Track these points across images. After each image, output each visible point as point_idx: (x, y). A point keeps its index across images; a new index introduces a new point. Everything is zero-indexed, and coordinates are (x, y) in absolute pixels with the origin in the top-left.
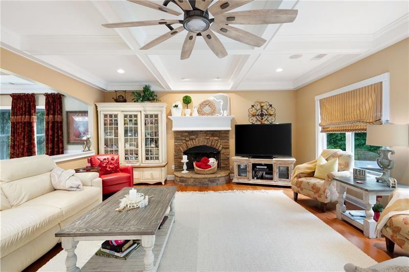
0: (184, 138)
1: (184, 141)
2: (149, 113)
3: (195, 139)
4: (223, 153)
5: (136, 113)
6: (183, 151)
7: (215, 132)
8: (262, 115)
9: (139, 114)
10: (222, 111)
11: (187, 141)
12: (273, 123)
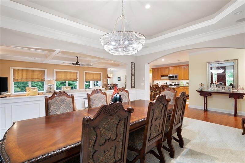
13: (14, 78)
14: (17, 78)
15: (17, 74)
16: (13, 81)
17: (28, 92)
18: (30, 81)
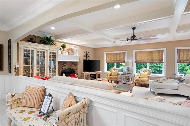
0: (61, 65)
1: (61, 67)
2: (52, 51)
3: (66, 66)
4: (76, 72)
5: (44, 51)
6: (61, 72)
7: (73, 63)
8: (86, 56)
9: (46, 51)
10: (76, 53)
11: (63, 67)
12: (89, 59)
15: (108, 57)
16: (106, 63)
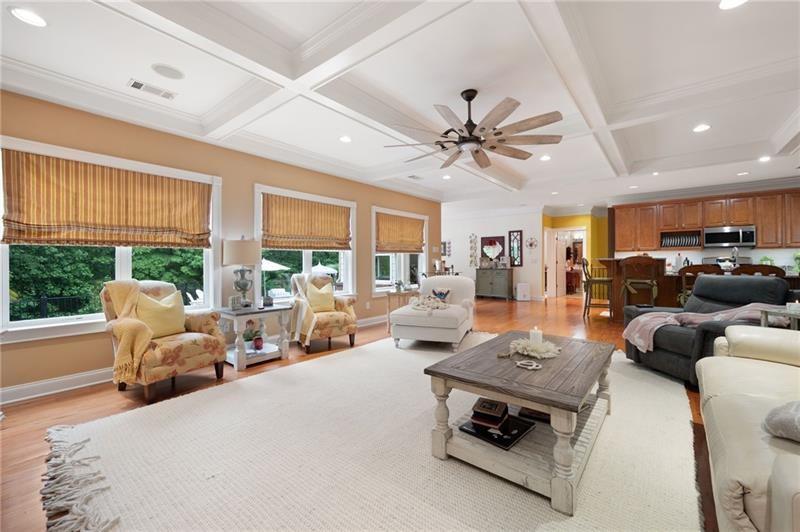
13: (14, 217)
14: (33, 217)
15: (33, 179)
16: (6, 239)
17: (127, 315)
18: (127, 243)
